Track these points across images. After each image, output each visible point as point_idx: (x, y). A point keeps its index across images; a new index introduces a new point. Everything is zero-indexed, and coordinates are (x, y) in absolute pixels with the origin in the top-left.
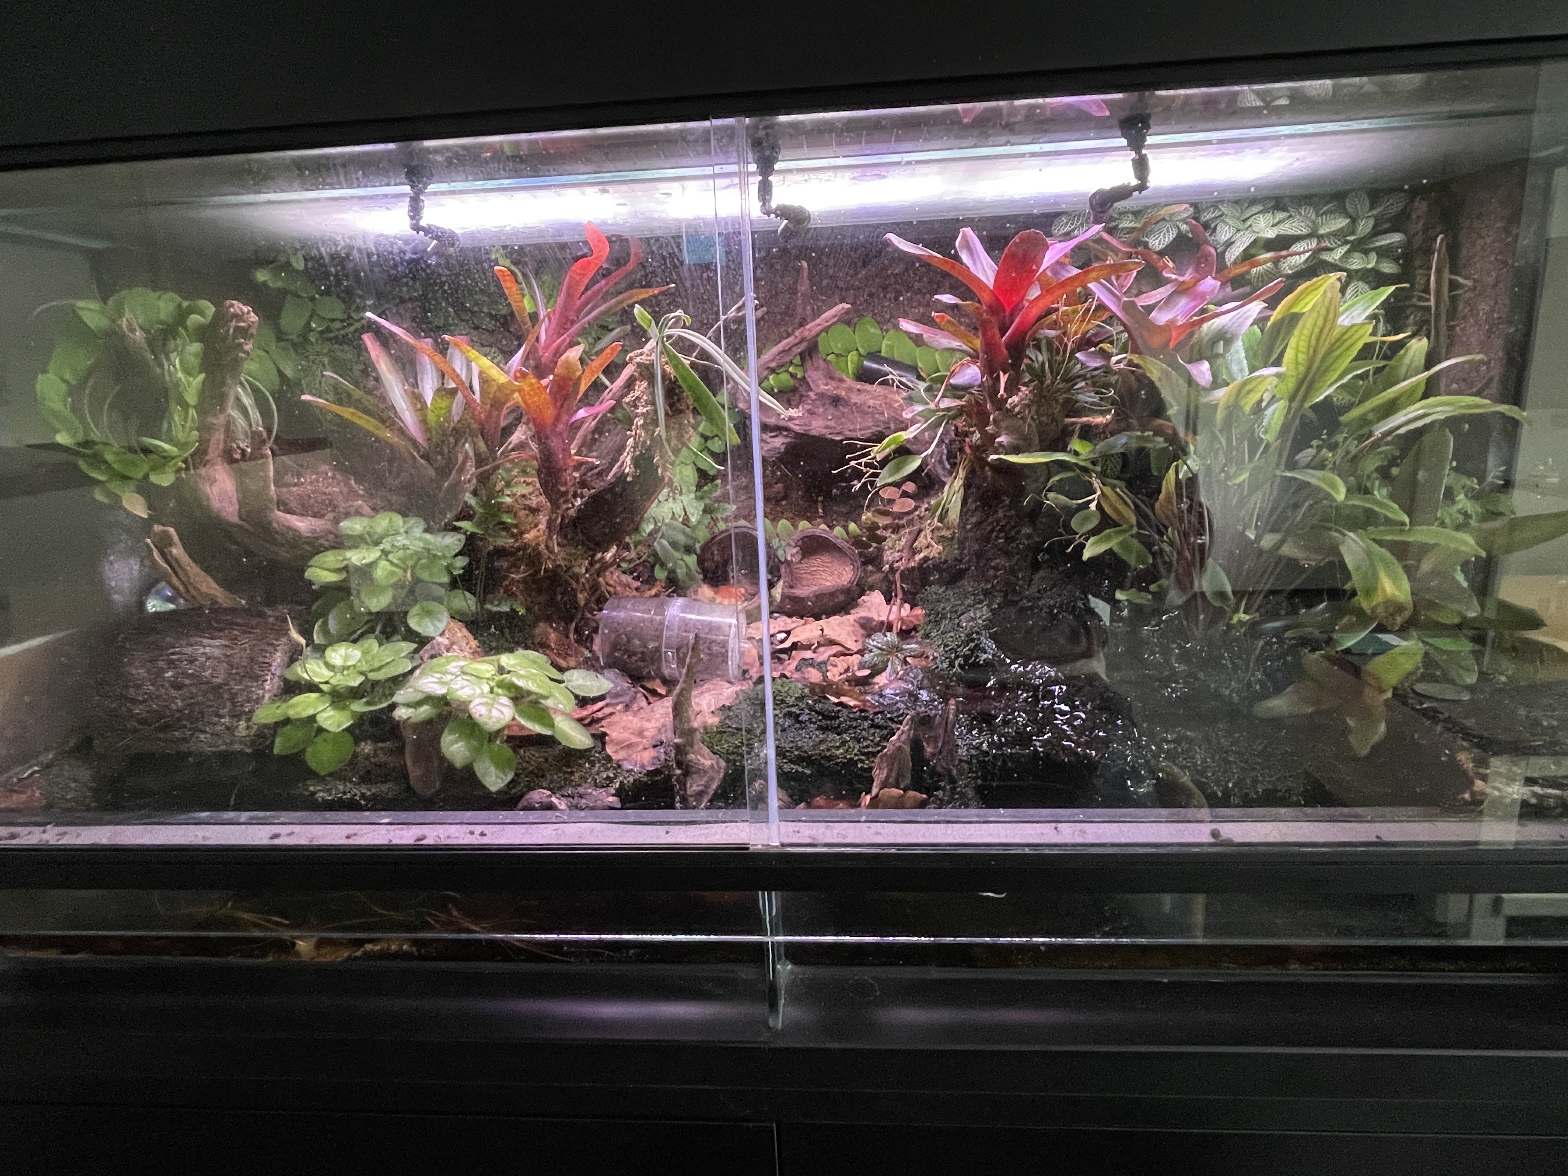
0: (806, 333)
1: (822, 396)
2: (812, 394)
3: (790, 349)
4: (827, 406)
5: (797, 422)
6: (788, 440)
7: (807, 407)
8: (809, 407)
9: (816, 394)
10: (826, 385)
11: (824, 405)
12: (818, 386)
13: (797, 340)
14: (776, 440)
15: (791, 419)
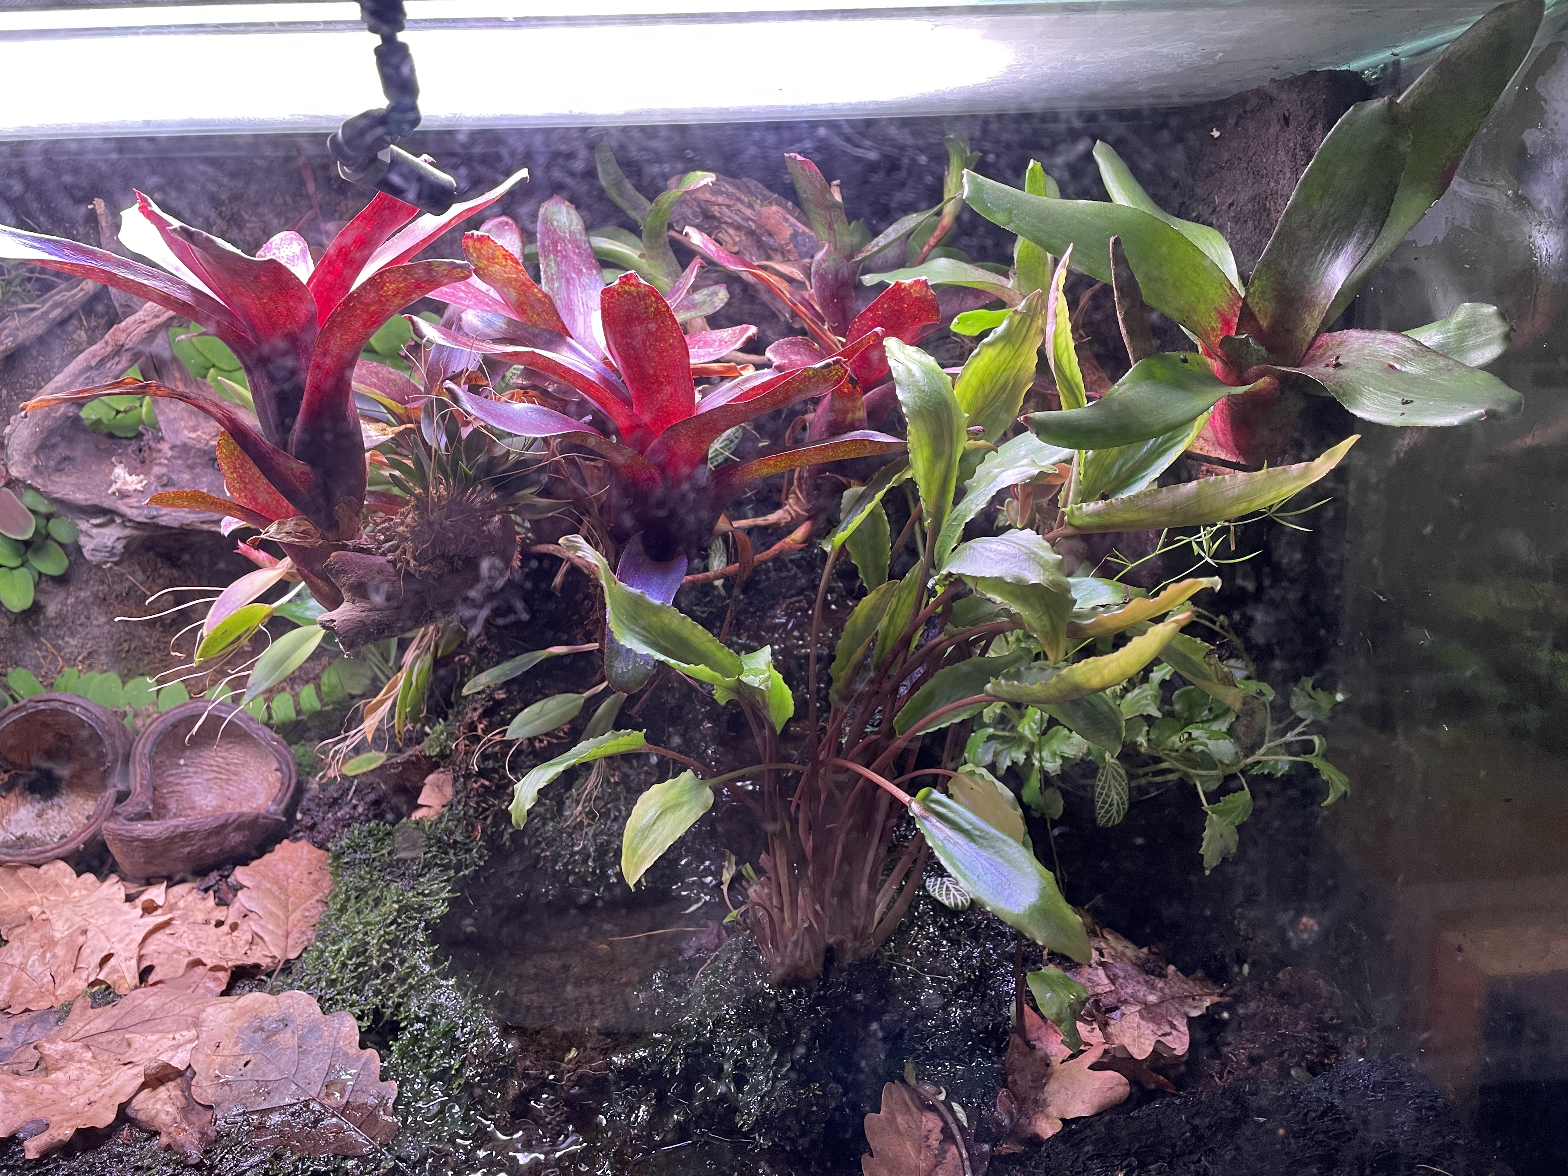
0: (122, 337)
1: (184, 449)
2: (165, 447)
3: (102, 362)
4: (198, 470)
5: (133, 501)
6: (128, 532)
7: (156, 470)
8: (164, 470)
9: (173, 448)
10: (194, 429)
11: (191, 468)
12: (176, 432)
13: (109, 349)
14: (106, 531)
15: (123, 495)
